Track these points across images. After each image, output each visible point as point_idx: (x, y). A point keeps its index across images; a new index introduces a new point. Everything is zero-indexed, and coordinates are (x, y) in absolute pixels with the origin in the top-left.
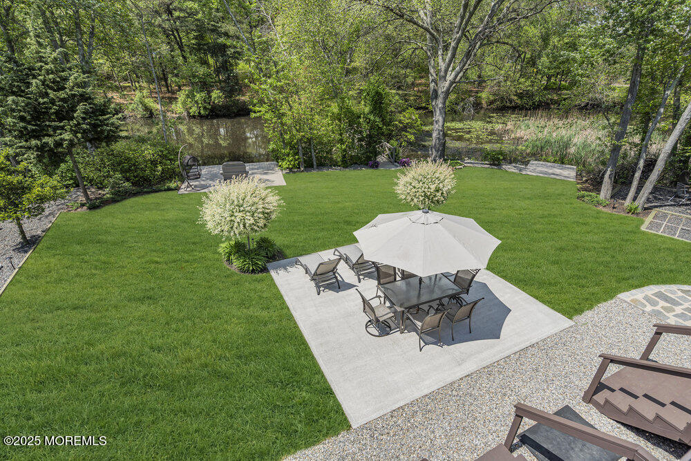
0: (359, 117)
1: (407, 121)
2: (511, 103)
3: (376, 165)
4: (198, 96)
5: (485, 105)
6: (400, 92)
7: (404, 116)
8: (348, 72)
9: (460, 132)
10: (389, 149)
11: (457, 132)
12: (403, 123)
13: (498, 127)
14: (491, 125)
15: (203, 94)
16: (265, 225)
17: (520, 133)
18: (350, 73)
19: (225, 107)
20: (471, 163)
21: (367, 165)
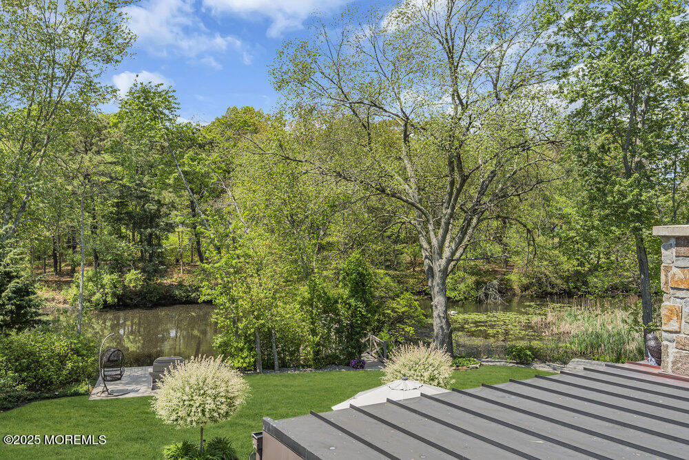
0: (336, 302)
1: (403, 310)
2: (553, 287)
3: (361, 365)
4: (107, 278)
5: (518, 291)
6: (391, 272)
7: (398, 303)
8: (322, 248)
9: (481, 326)
10: (379, 344)
11: (477, 326)
12: (396, 312)
13: (535, 319)
14: (526, 317)
15: (115, 276)
16: (227, 413)
17: (565, 327)
18: (324, 249)
19: (140, 294)
20: (491, 362)
21: (348, 365)
